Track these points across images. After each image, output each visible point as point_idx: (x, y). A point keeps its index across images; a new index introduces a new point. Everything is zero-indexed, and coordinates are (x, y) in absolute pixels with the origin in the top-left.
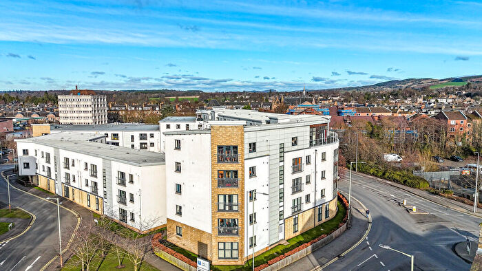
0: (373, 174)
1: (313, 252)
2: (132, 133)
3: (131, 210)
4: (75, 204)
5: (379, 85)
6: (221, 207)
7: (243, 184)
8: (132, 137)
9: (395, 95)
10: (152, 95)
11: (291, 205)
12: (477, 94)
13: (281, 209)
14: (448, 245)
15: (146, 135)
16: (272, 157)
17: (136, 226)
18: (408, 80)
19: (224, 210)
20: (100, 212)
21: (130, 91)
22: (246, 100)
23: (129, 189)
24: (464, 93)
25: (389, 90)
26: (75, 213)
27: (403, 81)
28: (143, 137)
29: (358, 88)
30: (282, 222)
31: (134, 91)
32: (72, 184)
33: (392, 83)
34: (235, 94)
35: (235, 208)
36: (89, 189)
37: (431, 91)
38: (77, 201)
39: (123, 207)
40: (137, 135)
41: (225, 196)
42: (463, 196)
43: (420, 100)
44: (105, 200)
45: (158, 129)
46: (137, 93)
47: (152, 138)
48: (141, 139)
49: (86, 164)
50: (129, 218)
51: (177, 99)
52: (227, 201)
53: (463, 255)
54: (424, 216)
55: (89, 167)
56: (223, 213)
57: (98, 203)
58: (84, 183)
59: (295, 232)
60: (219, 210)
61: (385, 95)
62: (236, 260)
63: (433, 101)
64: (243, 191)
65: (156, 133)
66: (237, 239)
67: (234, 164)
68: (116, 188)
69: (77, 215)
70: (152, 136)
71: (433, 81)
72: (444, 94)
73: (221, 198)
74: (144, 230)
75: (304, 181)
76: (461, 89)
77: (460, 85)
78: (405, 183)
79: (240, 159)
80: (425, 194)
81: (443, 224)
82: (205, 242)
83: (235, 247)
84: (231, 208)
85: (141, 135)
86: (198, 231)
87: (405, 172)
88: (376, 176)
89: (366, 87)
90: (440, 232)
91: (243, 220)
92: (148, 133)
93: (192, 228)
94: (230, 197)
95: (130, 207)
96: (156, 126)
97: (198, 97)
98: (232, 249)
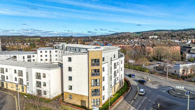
0: (128, 68)
1: (124, 99)
2: (23, 55)
3: (44, 90)
4: (8, 90)
5: (112, 34)
6: (93, 85)
7: (102, 74)
8: (24, 57)
9: (119, 38)
10: (16, 38)
11: (114, 82)
12: (145, 38)
13: (111, 83)
14: (166, 91)
15: (30, 56)
16: (109, 63)
17: (48, 96)
18: (122, 33)
19: (94, 86)
20: (25, 92)
21: (4, 36)
22: (62, 40)
23: (42, 80)
24: (141, 37)
25: (116, 36)
26: (11, 94)
27: (120, 33)
28: (29, 57)
29: (105, 36)
30: (111, 88)
31: (6, 36)
32: (6, 80)
33: (117, 34)
34: (57, 37)
35: (98, 84)
36: (17, 82)
37: (131, 37)
38: (9, 88)
39: (38, 88)
40: (26, 56)
41: (94, 80)
42: (161, 74)
43: (128, 40)
44: (28, 86)
45: (36, 53)
46: (8, 37)
47: (34, 57)
48: (28, 58)
49: (15, 71)
50: (43, 94)
51: (29, 39)
52: (95, 82)
53: (173, 94)
54: (153, 82)
55: (17, 72)
56: (94, 87)
57: (23, 88)
58: (14, 79)
59: (115, 92)
60: (92, 86)
61: (115, 38)
62: (99, 106)
63: (132, 40)
64: (101, 77)
65: (35, 55)
66: (99, 97)
67: (98, 66)
68: (34, 80)
69: (12, 95)
70: (33, 56)
71: (130, 33)
72: (135, 38)
73: (93, 81)
74: (52, 98)
75: (117, 72)
76: (140, 36)
77: (139, 35)
78: (140, 70)
79: (100, 64)
80: (148, 74)
81: (161, 84)
82: (85, 100)
83: (98, 100)
84: (96, 85)
85: (28, 56)
86: (81, 95)
87: (140, 67)
88: (129, 68)
89: (108, 35)
90: (161, 87)
91: (101, 89)
92: (32, 55)
93: (78, 95)
94: (96, 80)
95: (43, 88)
96: (35, 52)
97: (39, 39)
98: (97, 102)
